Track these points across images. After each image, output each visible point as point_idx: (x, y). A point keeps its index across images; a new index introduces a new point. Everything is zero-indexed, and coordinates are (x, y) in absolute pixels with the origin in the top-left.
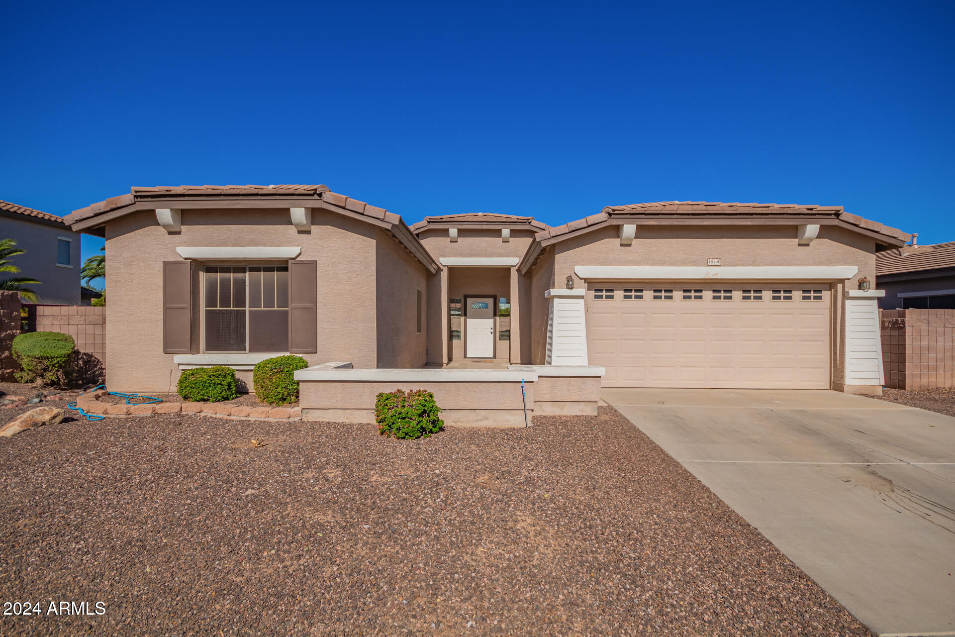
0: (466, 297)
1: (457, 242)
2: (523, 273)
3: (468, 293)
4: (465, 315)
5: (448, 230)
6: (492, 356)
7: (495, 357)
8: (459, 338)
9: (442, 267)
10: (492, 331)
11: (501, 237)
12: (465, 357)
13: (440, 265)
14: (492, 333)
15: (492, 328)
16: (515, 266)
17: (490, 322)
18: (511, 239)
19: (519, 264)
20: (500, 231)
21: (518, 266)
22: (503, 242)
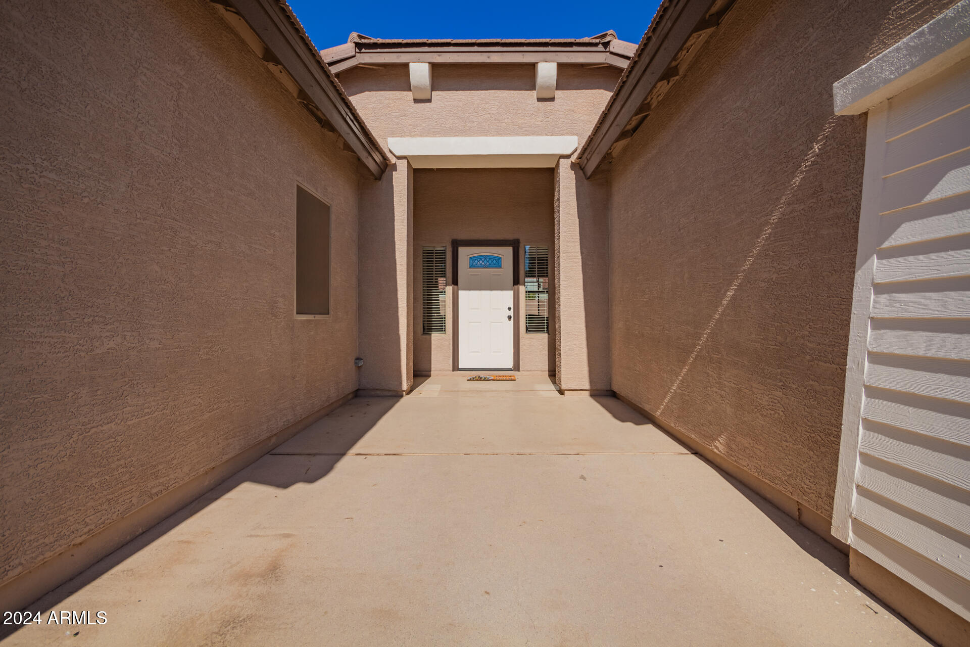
0: (456, 244)
1: (429, 101)
2: (589, 173)
3: (463, 236)
4: (455, 282)
5: (406, 66)
6: (510, 365)
7: (517, 367)
8: (442, 329)
9: (393, 160)
10: (511, 313)
11: (533, 87)
12: (455, 367)
13: (389, 155)
14: (510, 318)
15: (509, 309)
16: (568, 157)
17: (507, 296)
18: (559, 94)
19: (579, 151)
20: (532, 67)
21: (576, 155)
22: (539, 100)
